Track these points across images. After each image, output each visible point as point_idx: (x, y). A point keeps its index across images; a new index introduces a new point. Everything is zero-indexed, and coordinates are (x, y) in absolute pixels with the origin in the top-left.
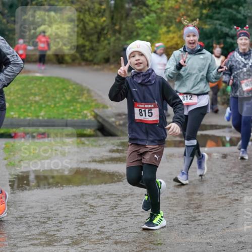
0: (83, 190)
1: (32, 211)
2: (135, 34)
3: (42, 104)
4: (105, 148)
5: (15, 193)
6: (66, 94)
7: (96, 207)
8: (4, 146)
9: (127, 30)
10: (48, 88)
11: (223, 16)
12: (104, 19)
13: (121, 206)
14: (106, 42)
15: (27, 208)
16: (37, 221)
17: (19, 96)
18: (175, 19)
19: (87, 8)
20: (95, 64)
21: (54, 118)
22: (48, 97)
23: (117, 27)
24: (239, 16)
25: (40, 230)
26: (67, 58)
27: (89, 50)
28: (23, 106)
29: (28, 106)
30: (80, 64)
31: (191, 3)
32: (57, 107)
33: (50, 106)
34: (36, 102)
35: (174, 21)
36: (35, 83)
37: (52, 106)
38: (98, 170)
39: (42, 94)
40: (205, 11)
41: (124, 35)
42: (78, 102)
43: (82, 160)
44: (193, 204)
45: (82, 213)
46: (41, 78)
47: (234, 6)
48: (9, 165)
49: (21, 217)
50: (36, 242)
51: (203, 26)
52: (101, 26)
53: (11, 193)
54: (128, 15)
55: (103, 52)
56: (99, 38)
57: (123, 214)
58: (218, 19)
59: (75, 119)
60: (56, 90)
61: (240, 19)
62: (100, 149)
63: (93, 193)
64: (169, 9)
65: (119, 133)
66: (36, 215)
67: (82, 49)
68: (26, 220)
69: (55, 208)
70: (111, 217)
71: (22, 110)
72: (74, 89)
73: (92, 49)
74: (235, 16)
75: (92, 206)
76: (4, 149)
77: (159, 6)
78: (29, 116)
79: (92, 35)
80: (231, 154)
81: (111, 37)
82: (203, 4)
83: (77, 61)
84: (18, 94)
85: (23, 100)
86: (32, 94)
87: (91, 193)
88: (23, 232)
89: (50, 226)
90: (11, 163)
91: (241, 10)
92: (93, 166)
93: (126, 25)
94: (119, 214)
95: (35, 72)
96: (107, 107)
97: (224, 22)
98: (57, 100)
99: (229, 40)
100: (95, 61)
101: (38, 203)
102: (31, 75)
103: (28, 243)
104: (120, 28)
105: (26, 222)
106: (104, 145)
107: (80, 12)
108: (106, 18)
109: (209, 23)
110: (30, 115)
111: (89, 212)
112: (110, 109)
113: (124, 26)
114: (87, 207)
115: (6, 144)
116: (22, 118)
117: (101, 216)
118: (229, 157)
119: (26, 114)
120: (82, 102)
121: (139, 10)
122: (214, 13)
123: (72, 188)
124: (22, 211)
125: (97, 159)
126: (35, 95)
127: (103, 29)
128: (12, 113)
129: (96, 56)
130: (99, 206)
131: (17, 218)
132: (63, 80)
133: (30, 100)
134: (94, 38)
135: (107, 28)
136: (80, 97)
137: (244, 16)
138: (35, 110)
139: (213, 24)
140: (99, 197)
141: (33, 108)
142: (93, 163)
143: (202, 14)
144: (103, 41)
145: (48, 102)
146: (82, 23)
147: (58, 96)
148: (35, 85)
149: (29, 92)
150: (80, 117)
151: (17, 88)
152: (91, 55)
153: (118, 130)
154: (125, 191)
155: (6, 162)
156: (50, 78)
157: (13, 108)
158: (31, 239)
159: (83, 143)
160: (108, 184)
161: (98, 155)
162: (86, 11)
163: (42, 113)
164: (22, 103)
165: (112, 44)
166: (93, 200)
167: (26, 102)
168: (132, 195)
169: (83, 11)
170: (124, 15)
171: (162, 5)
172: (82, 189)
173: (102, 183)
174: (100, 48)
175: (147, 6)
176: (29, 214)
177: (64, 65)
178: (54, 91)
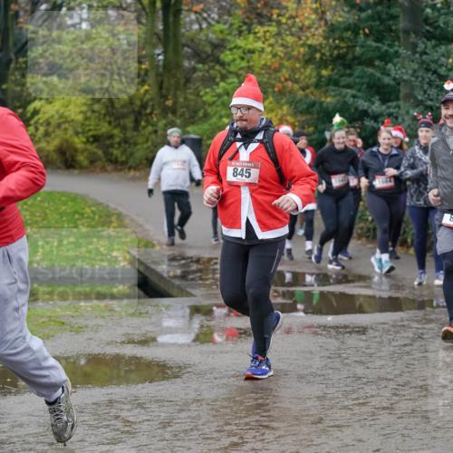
0: (111, 394)
1: (22, 432)
2: (201, 114)
4: (150, 318)
7: (135, 423)
9: (187, 107)
10: (47, 211)
11: (357, 80)
12: (146, 87)
13: (179, 421)
14: (150, 128)
15: (13, 427)
18: (273, 86)
20: (130, 168)
23: (169, 103)
24: (387, 80)
26: (81, 158)
27: (119, 144)
30: (103, 169)
31: (301, 56)
35: (270, 90)
38: (137, 358)
39: (36, 222)
40: (324, 72)
41: (182, 115)
43: (109, 339)
44: (307, 415)
45: (111, 435)
47: (377, 63)
51: (323, 99)
52: (142, 101)
54: (188, 81)
55: (145, 146)
56: (137, 122)
57: (182, 435)
58: (348, 86)
60: (61, 215)
61: (388, 85)
62: (141, 319)
63: (129, 399)
64: (262, 69)
65: (175, 292)
66: (27, 439)
67: (108, 142)
70: (162, 441)
72: (93, 212)
73: (126, 141)
74: (379, 79)
75: (128, 421)
77: (244, 64)
79: (124, 116)
80: (374, 326)
81: (158, 121)
82: (321, 58)
83: (99, 163)
87: (126, 398)
91: (389, 70)
92: (129, 351)
93: (185, 98)
94: (176, 435)
96: (153, 246)
97: (359, 91)
99: (369, 123)
100: (131, 162)
104: (175, 103)
106: (147, 313)
108: (149, 85)
109: (333, 93)
111: (123, 432)
112: (158, 248)
113: (181, 100)
114: (119, 424)
117: (144, 440)
118: (371, 331)
121: (208, 71)
122: (342, 76)
123: (92, 390)
124: (4, 432)
125: (136, 338)
127: (144, 106)
129: (132, 154)
130: (140, 422)
132: (74, 198)
134: (129, 122)
135: (151, 103)
136: (105, 228)
137: (394, 79)
139: (340, 94)
140: (141, 406)
142: (130, 345)
143: (320, 77)
144: (144, 127)
148: (25, 207)
152: (124, 152)
153: (173, 285)
154: (186, 394)
159: (112, 310)
160: (156, 383)
161: (138, 332)
165: (160, 132)
166: (129, 410)
168: (198, 400)
170: (182, 81)
171: (248, 62)
172: (110, 391)
173: (146, 381)
174: (140, 140)
175: (223, 64)
176: (17, 437)
177: (76, 172)
178: (58, 217)
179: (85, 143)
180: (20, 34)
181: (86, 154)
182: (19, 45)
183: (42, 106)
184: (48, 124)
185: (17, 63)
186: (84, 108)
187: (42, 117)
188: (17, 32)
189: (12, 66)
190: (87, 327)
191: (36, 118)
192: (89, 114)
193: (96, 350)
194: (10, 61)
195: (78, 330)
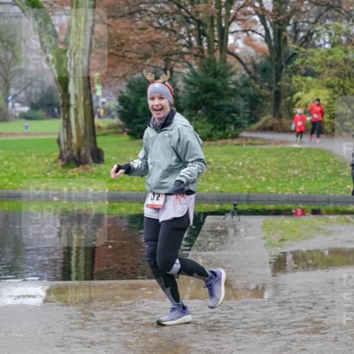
1: (296, 295)
3: (301, 178)
5: (276, 276)
6: (327, 167)
8: (262, 224)
10: (308, 160)
15: (290, 293)
16: (302, 307)
17: (276, 169)
19: (347, 72)
21: (315, 193)
22: (308, 170)
25: (305, 316)
26: (327, 127)
28: (281, 180)
29: (287, 179)
32: (318, 181)
33: (310, 180)
34: (294, 175)
36: (293, 155)
37: (313, 180)
39: (301, 167)
42: (340, 176)
43: (348, 239)
46: (301, 149)
48: (268, 245)
49: (284, 302)
50: (301, 329)
53: (273, 276)
59: (338, 195)
60: (316, 162)
66: (300, 300)
68: (290, 305)
69: (320, 292)
71: (280, 184)
72: (335, 161)
76: (262, 227)
78: (287, 191)
84: (275, 166)
85: (280, 173)
86: (290, 167)
88: (286, 319)
89: (316, 312)
90: (270, 242)
95: (292, 143)
98: (318, 173)
101: (302, 287)
102: (288, 146)
103: (292, 331)
105: (290, 307)
107: (340, 77)
110: (289, 189)
115: (264, 222)
116: (280, 193)
119: (284, 188)
120: (345, 176)
124: (285, 296)
126: (293, 168)
128: (269, 188)
131: (280, 303)
132: (323, 152)
133: (288, 174)
136: (343, 170)
138: (294, 185)
141: (291, 182)
145: (307, 175)
146: (342, 89)
147: (319, 169)
148: (294, 157)
149: (287, 165)
150: (343, 192)
151: (274, 160)
155: (265, 241)
156: (308, 149)
157: (270, 183)
158: (296, 326)
159: (348, 221)
162: (345, 76)
163: (302, 188)
164: (280, 176)
167: (283, 176)
169: (343, 76)
176: (293, 298)
177: (324, 136)
178: (314, 163)
179: (329, 118)
180: (288, 51)
181: (329, 125)
182: (288, 57)
183: (302, 95)
184: (306, 106)
185: (286, 68)
186: (328, 97)
187: (302, 102)
188: (286, 49)
189: (284, 70)
190: (334, 231)
191: (299, 102)
192: (331, 100)
193: (339, 245)
194: (282, 67)
195: (329, 233)
